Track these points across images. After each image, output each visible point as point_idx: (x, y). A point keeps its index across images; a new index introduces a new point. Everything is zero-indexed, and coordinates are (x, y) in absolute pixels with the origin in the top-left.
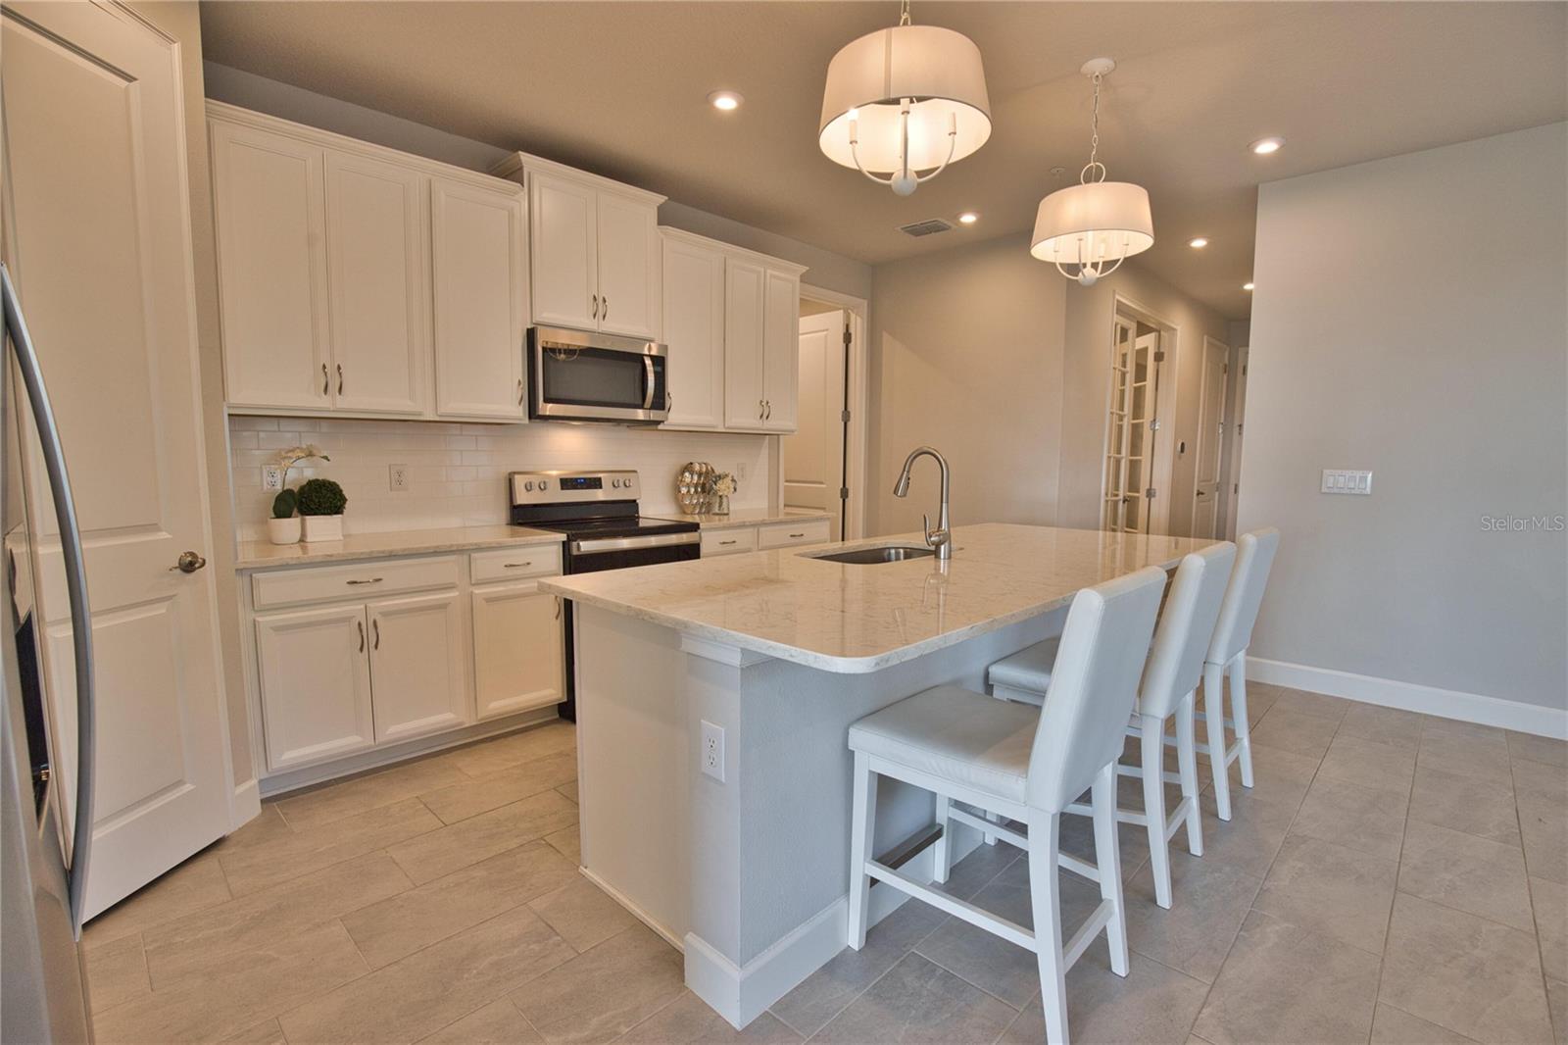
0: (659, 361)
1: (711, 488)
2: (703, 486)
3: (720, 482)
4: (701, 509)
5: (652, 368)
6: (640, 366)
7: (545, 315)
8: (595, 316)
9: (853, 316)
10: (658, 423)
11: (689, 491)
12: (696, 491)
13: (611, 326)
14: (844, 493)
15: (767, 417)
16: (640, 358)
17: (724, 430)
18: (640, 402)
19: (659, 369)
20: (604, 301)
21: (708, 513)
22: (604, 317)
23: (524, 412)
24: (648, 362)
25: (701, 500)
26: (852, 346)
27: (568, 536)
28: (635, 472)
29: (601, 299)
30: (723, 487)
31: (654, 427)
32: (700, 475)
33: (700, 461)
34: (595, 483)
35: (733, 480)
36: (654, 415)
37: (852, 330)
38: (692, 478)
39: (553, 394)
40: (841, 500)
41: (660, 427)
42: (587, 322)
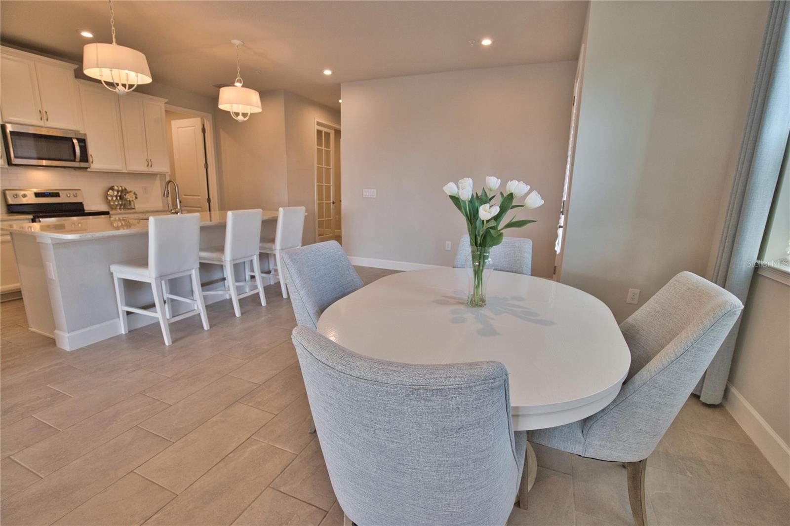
0: (83, 142)
1: (124, 197)
2: (120, 197)
3: (128, 194)
4: (121, 206)
5: (77, 144)
6: (71, 143)
7: (10, 118)
8: (41, 119)
9: (205, 121)
10: (87, 168)
11: (112, 199)
12: (117, 199)
13: (50, 124)
14: (209, 200)
15: (151, 166)
16: (70, 139)
17: (126, 172)
18: (73, 158)
19: (83, 144)
20: (46, 112)
21: (125, 208)
22: (47, 120)
23: (5, 163)
24: (75, 141)
25: (120, 203)
26: (206, 134)
27: (34, 216)
28: (80, 190)
29: (44, 112)
30: (129, 197)
31: (85, 170)
32: (118, 191)
33: (118, 185)
34: (57, 195)
35: (135, 194)
36: (83, 165)
37: (206, 127)
38: (114, 193)
39: (20, 155)
40: (208, 204)
41: (88, 170)
42: (38, 122)
